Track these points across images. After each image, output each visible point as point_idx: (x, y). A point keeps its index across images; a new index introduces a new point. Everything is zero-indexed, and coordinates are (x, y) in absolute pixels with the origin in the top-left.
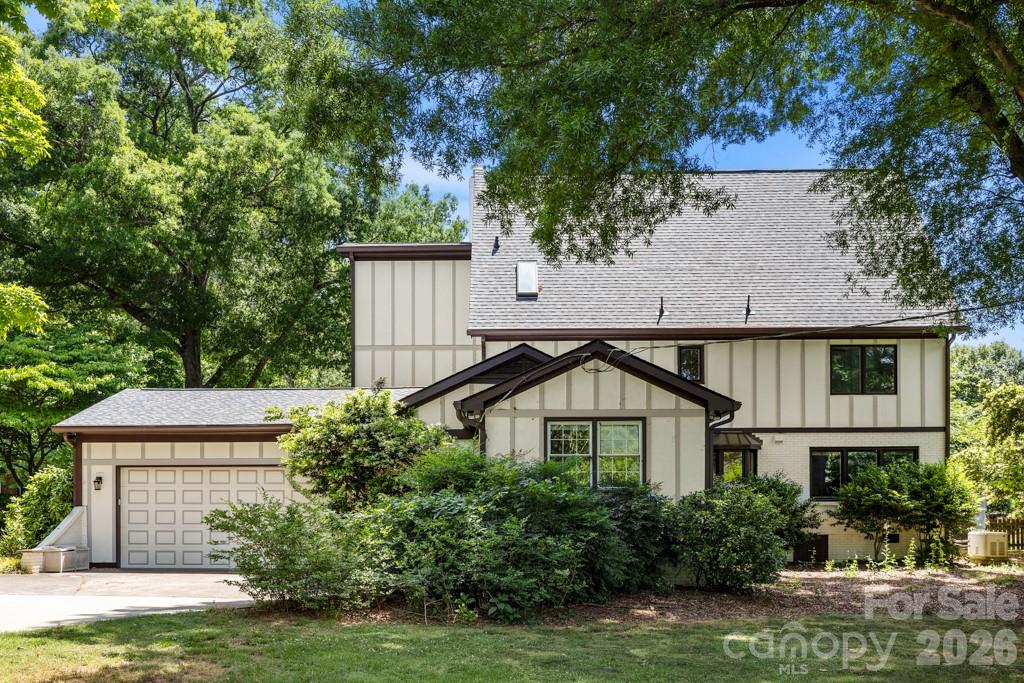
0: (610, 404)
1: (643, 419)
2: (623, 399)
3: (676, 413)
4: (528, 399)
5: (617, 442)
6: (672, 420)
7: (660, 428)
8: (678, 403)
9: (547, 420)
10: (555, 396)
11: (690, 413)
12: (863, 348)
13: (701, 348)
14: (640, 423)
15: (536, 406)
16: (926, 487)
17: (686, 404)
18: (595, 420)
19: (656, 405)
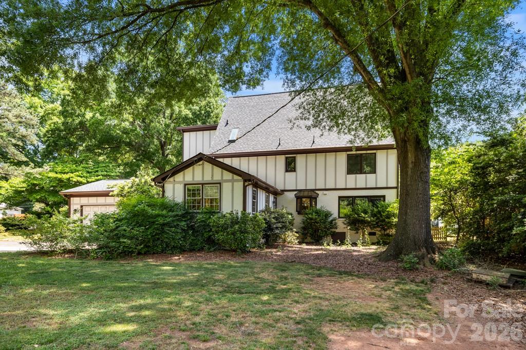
0: (208, 178)
1: (220, 183)
2: (213, 176)
3: (232, 181)
4: (179, 177)
5: (210, 192)
6: (231, 184)
7: (226, 187)
8: (233, 177)
9: (185, 185)
10: (188, 176)
11: (237, 181)
12: (361, 154)
13: (295, 157)
14: (219, 185)
15: (182, 180)
16: (379, 212)
17: (236, 177)
18: (203, 184)
19: (225, 178)
